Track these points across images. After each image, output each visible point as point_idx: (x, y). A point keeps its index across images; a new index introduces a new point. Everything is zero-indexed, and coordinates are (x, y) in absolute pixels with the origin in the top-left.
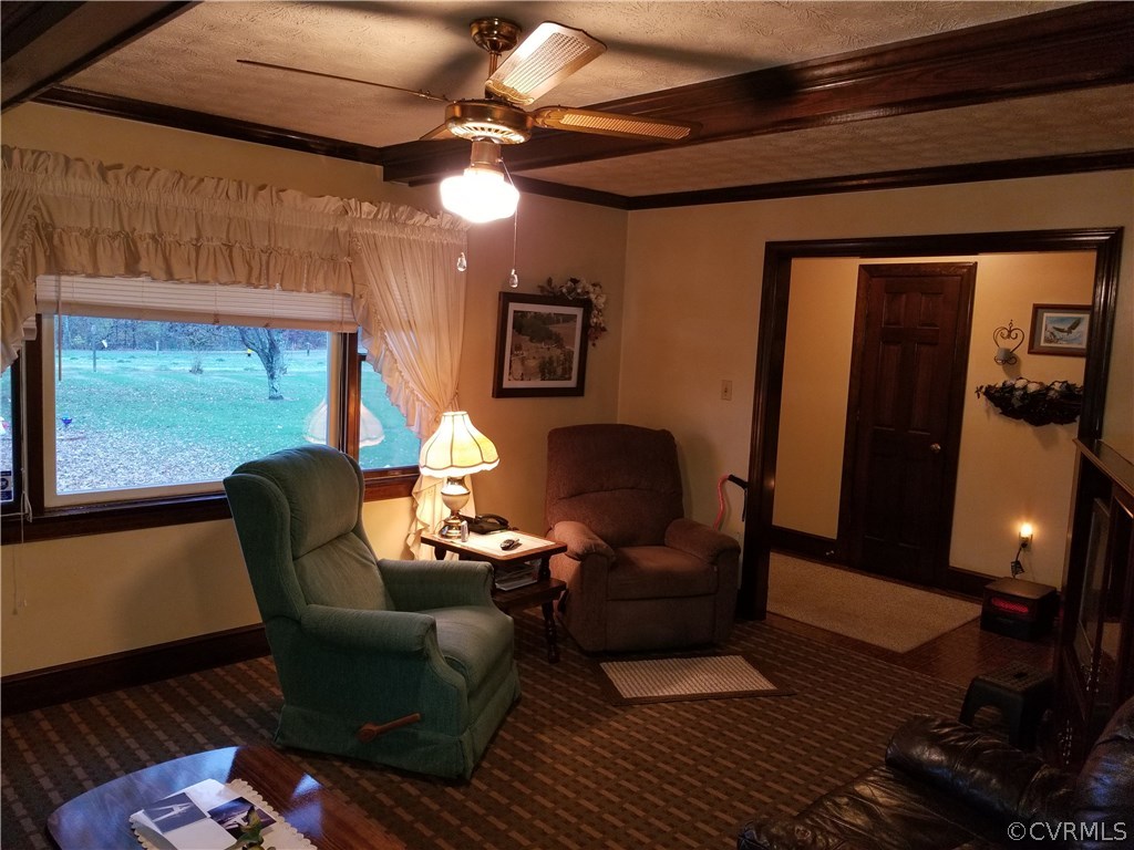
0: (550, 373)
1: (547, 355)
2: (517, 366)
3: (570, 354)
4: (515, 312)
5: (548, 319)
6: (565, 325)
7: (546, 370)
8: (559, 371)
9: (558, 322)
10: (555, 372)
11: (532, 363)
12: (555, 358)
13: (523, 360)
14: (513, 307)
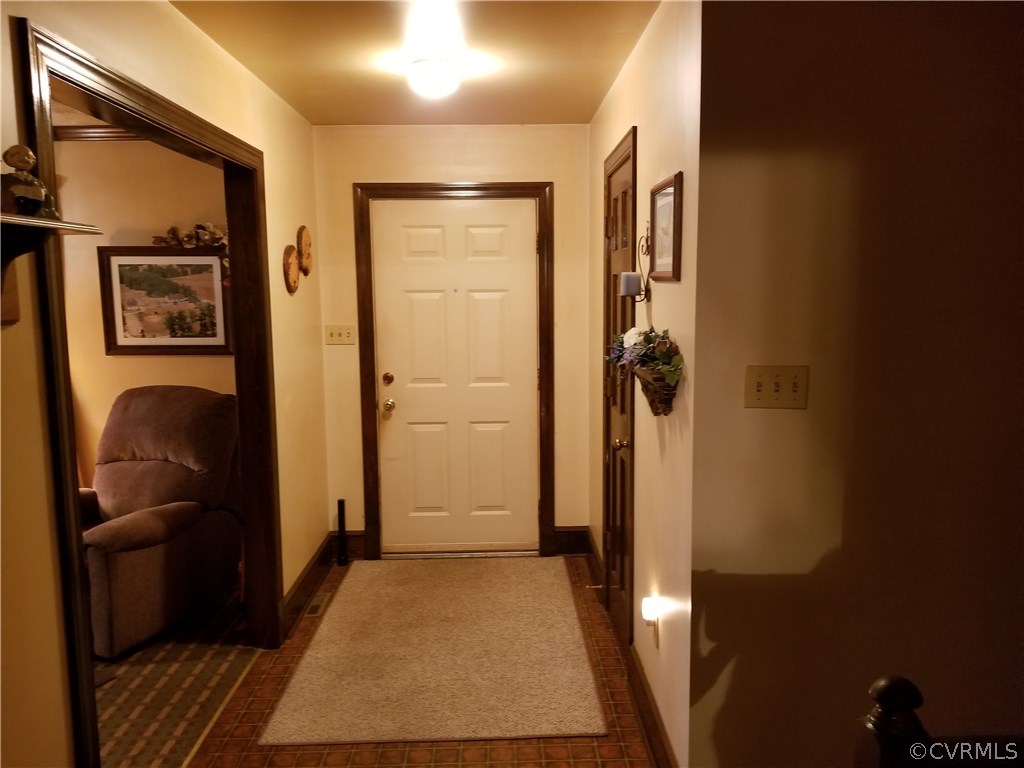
0: (182, 328)
1: (175, 311)
2: (135, 325)
3: (211, 309)
4: (120, 266)
5: (169, 271)
6: (196, 276)
7: (176, 325)
8: (197, 327)
9: (185, 273)
10: (190, 329)
11: (155, 319)
12: (187, 314)
13: (141, 316)
14: (116, 261)
